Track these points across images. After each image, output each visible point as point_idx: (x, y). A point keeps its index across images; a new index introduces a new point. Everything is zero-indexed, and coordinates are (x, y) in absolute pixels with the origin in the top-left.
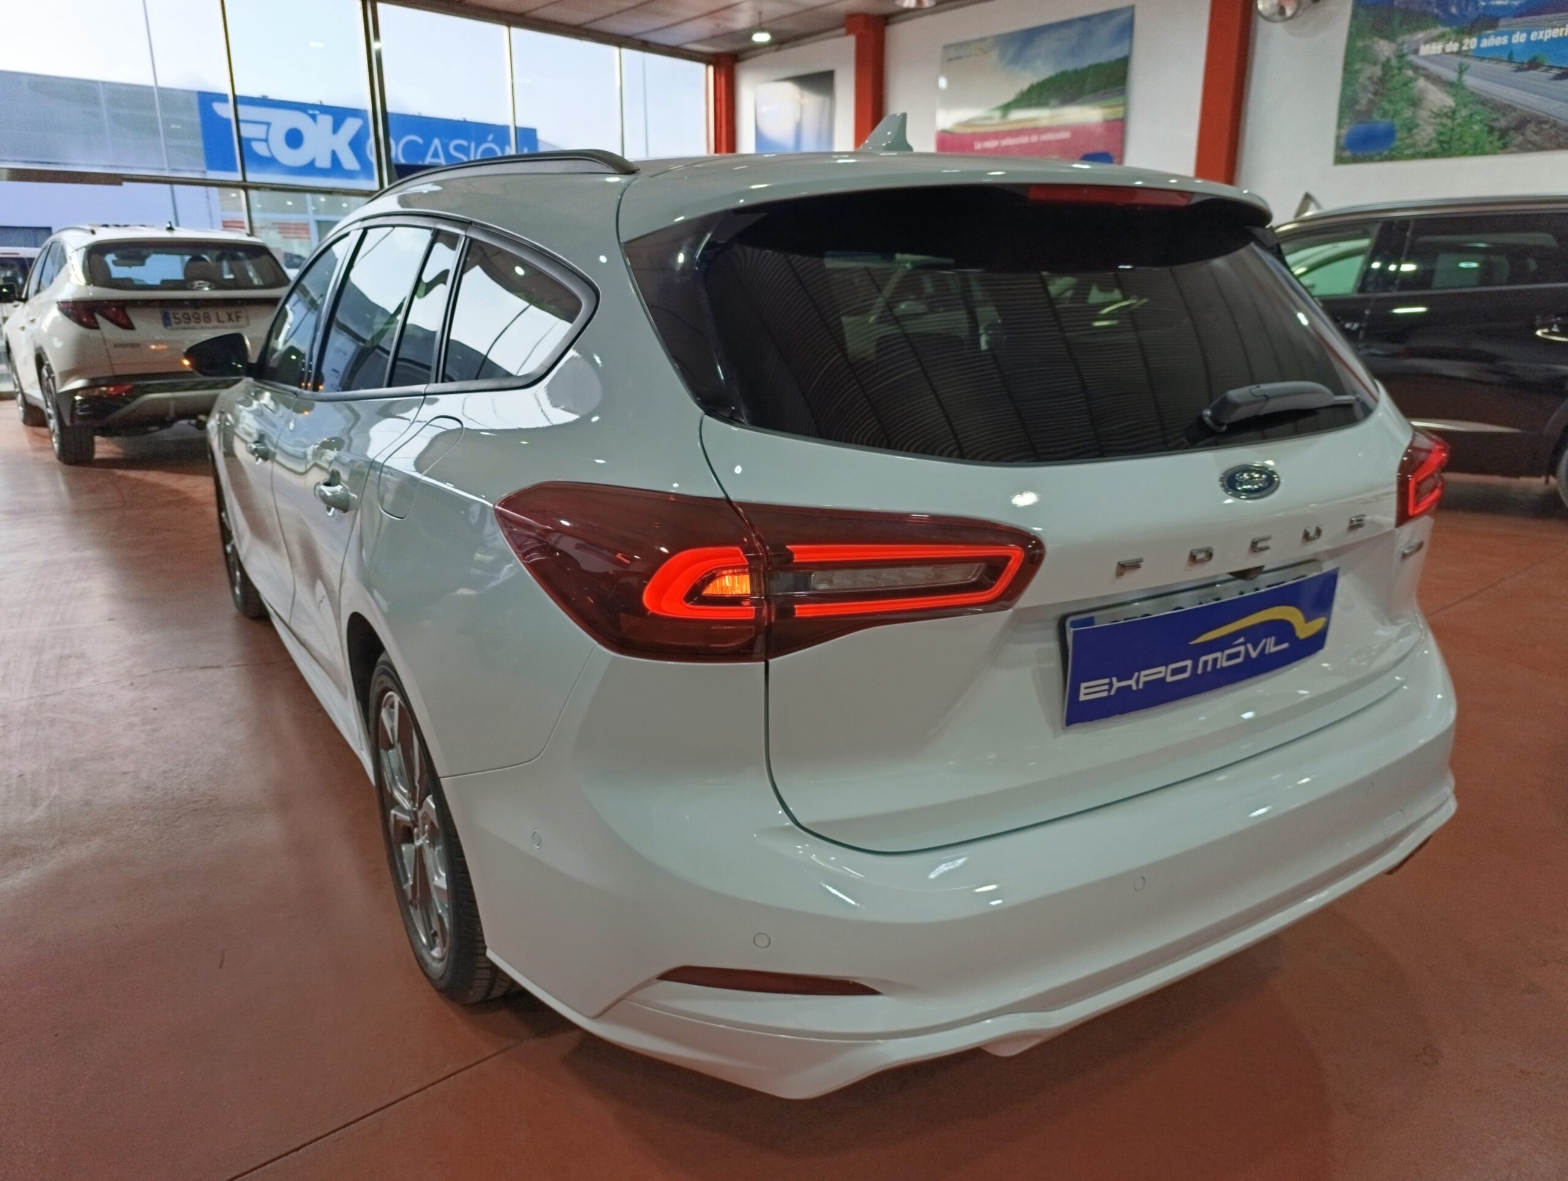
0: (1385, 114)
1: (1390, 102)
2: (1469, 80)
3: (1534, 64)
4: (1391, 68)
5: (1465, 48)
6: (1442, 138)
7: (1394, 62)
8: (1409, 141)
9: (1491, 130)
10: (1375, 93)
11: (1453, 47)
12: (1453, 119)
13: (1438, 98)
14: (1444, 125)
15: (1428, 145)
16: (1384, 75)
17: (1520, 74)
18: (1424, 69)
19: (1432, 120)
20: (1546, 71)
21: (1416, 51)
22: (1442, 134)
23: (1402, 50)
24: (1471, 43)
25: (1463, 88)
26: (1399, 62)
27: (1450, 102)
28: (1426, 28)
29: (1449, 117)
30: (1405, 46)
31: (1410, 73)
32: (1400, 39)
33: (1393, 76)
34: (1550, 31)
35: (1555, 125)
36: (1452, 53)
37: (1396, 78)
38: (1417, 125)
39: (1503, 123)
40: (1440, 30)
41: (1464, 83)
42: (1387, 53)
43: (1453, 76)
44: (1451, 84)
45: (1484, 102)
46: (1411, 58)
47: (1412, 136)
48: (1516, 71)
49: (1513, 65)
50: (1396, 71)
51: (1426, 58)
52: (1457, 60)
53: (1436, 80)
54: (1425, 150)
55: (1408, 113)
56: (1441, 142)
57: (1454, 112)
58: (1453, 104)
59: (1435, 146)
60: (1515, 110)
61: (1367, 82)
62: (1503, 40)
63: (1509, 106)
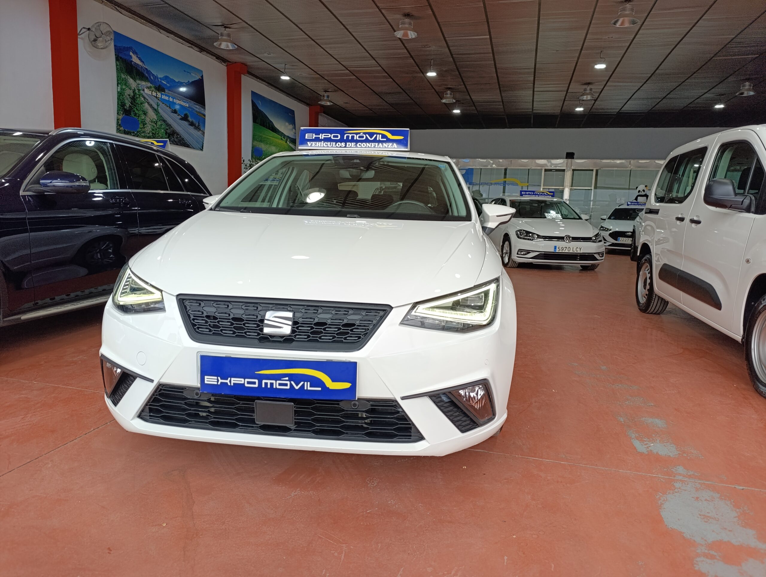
0: (135, 114)
1: (137, 109)
2: (160, 110)
3: (175, 112)
4: (136, 93)
5: (158, 96)
6: (153, 132)
7: (137, 91)
8: (143, 130)
9: (166, 133)
10: (132, 103)
11: (154, 94)
12: (156, 124)
13: (152, 114)
14: (154, 127)
15: (149, 133)
16: (134, 96)
17: (173, 114)
18: (147, 100)
19: (150, 123)
20: (178, 115)
21: (144, 90)
22: (153, 130)
23: (139, 87)
24: (159, 95)
25: (159, 113)
26: (139, 92)
27: (155, 117)
28: (145, 81)
29: (155, 124)
30: (140, 86)
31: (143, 99)
32: (138, 82)
33: (137, 98)
34: (177, 101)
35: (180, 137)
36: (154, 96)
37: (138, 99)
38: (146, 124)
39: (169, 131)
40: (149, 84)
41: (159, 111)
42: (134, 86)
43: (156, 107)
44: (155, 110)
45: (164, 121)
46: (142, 92)
47: (144, 127)
48: (172, 112)
49: (171, 110)
50: (138, 96)
51: (146, 93)
52: (156, 100)
53: (151, 106)
54: (148, 135)
55: (143, 117)
56: (153, 133)
57: (157, 122)
58: (156, 119)
59: (151, 134)
60: (172, 127)
61: (128, 97)
62: (167, 98)
63: (171, 125)
